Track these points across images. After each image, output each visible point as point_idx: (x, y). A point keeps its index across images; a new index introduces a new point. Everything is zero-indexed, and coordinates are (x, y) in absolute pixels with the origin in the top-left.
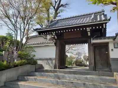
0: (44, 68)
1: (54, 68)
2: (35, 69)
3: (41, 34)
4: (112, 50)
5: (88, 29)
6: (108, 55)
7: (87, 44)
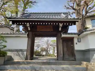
0: (14, 60)
1: (26, 60)
2: (4, 62)
3: (15, 23)
4: (76, 43)
5: (61, 25)
6: (73, 48)
7: (56, 38)
